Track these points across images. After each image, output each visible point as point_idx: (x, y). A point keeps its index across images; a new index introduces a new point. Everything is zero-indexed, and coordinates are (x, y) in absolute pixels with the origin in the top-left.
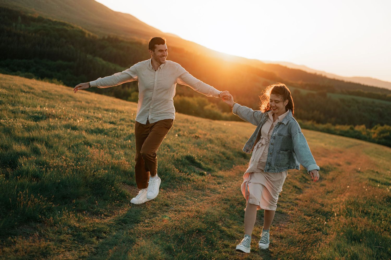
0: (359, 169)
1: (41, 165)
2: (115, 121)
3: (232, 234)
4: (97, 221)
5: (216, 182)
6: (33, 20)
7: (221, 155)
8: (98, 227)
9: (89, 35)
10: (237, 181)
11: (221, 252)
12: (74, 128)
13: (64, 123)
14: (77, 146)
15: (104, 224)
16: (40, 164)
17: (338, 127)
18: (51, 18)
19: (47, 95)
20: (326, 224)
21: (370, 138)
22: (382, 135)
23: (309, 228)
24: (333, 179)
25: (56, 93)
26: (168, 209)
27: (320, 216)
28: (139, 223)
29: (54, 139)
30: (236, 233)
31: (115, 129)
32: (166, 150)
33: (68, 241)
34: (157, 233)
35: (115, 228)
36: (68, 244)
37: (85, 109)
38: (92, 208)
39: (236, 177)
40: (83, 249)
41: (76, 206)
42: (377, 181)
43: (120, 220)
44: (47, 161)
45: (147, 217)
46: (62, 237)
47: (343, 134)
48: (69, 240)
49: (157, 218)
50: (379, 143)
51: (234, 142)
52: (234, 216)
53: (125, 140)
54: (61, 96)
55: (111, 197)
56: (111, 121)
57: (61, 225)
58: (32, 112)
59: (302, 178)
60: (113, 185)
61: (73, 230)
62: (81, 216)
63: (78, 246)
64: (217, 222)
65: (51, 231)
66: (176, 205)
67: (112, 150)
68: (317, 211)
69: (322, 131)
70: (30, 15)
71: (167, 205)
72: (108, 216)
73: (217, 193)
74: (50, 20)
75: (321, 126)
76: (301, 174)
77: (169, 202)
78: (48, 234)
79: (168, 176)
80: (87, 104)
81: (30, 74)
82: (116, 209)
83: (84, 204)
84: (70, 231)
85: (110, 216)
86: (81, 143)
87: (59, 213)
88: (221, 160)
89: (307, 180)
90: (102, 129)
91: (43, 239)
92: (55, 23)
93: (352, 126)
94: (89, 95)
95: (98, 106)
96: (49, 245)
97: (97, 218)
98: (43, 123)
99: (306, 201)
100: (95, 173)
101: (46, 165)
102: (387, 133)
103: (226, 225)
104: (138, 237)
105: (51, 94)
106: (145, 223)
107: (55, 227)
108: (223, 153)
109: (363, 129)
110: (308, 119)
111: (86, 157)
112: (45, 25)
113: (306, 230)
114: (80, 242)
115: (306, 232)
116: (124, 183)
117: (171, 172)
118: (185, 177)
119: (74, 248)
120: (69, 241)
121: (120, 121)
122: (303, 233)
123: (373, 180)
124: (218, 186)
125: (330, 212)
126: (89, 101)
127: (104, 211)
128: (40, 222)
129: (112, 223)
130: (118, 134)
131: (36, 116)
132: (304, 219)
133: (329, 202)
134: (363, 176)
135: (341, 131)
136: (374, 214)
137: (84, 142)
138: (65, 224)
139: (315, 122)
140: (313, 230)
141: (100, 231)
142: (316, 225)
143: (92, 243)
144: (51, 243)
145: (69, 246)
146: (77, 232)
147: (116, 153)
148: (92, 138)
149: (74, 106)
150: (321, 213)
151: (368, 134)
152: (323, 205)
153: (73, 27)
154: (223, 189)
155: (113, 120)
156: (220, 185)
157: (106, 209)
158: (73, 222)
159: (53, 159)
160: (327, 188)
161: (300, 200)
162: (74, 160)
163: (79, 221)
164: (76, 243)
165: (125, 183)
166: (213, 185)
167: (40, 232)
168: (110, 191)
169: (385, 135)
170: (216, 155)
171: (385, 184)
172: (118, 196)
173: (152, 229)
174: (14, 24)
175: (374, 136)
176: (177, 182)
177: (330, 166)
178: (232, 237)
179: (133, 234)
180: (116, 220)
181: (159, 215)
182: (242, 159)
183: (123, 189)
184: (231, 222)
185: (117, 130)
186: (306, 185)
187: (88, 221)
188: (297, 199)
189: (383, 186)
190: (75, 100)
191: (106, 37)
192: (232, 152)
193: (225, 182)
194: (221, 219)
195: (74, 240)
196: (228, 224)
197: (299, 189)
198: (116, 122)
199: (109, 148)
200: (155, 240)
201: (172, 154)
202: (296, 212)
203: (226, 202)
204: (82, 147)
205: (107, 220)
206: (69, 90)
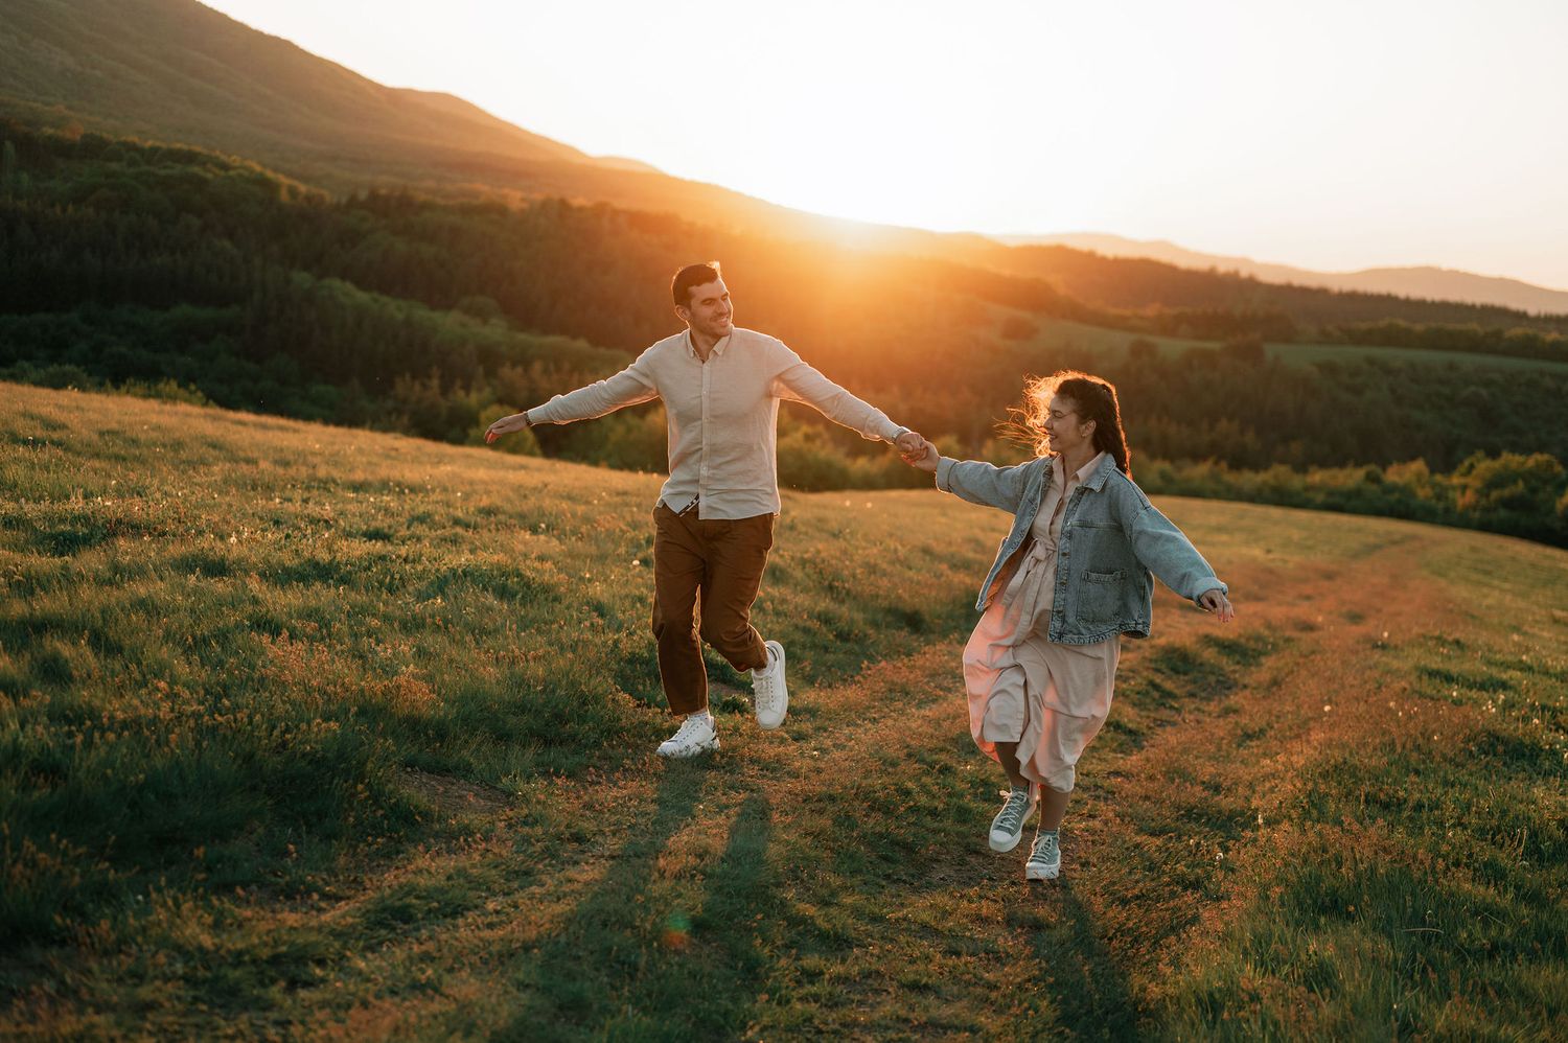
0: (1386, 634)
1: (70, 722)
2: (390, 527)
3: (839, 926)
4: (292, 919)
5: (787, 732)
6: (65, 150)
7: (815, 625)
8: (292, 944)
9: (293, 192)
10: (874, 721)
11: (788, 1002)
12: (216, 568)
13: (176, 550)
14: (223, 636)
15: (320, 929)
16: (66, 717)
17: (1317, 477)
18: (133, 138)
19: (119, 448)
20: (1221, 861)
21: (1447, 510)
22: (1495, 494)
23: (1153, 880)
24: (1275, 683)
25: (154, 435)
26: (583, 852)
27: (1199, 833)
28: (462, 915)
29: (129, 615)
30: (854, 924)
31: (382, 558)
32: (588, 623)
33: (167, 1005)
34: (527, 948)
35: (361, 944)
36: (171, 1019)
37: (268, 489)
38: (276, 875)
39: (874, 707)
40: (230, 1031)
41: (209, 869)
42: (1449, 679)
43: (384, 910)
44: (97, 703)
45: (496, 887)
46: (145, 993)
47: (1340, 503)
48: (176, 1002)
49: (534, 889)
50: (1485, 527)
51: (872, 569)
52: (851, 857)
53: (421, 597)
54: (178, 445)
55: (354, 827)
56: (374, 525)
57: (145, 947)
58: (49, 518)
59: (1150, 688)
60: (360, 778)
61: (192, 964)
62: (227, 905)
63: (209, 1023)
64: (778, 885)
65: (103, 972)
66: (614, 834)
67: (366, 642)
68: (1189, 811)
69: (1256, 497)
70: (49, 131)
71: (578, 838)
72: (338, 899)
73: (788, 773)
74: (130, 147)
75: (1249, 479)
76: (1145, 674)
77: (588, 826)
78: (91, 984)
79: (591, 724)
80: (280, 471)
81: (68, 368)
82: (372, 870)
83: (247, 860)
84: (179, 968)
85: (348, 898)
86: (239, 626)
87: (138, 902)
88: (814, 646)
89: (1170, 695)
90: (331, 562)
91: (70, 1005)
92: (153, 155)
93: (1372, 467)
94: (296, 431)
95: (322, 472)
96: (93, 1026)
97: (293, 910)
98: (91, 561)
99: (1151, 778)
100: (288, 736)
101: (88, 723)
102: (1515, 482)
103: (815, 895)
104: (451, 970)
105: (135, 442)
106: (485, 914)
107: (122, 957)
108: (826, 619)
109: (1419, 475)
110: (1197, 456)
111: (256, 676)
112: (114, 166)
113: (1136, 891)
114: (221, 1007)
115: (1138, 897)
116: (410, 764)
117: (604, 707)
118: (661, 724)
119: (194, 1031)
120: (173, 1006)
121: (408, 528)
122: (1124, 902)
123: (1433, 674)
124: (792, 748)
125: (1242, 814)
126: (291, 458)
127: (323, 880)
128: (63, 943)
129: (351, 925)
130: (392, 577)
131: (62, 533)
132: (1137, 846)
133: (1245, 774)
134: (1395, 664)
135: (1331, 494)
136: (1419, 807)
137: (250, 618)
138: (163, 942)
139: (1224, 465)
140: (1168, 885)
141: (301, 957)
142: (1181, 868)
143: (268, 1006)
144: (99, 1019)
145: (172, 1024)
146: (208, 968)
147: (384, 652)
148: (283, 601)
149: (225, 481)
150: (1209, 819)
151: (1440, 496)
152: (1217, 789)
153: (225, 167)
154: (812, 757)
155: (381, 522)
156: (802, 743)
157: (332, 872)
158: (196, 931)
159: (122, 696)
160: (1245, 720)
161: (1127, 776)
162: (207, 692)
163: (217, 926)
164: (203, 1012)
165: (412, 767)
166: (776, 744)
167: (63, 982)
168: (351, 805)
169: (1506, 492)
170: (796, 627)
171: (1482, 687)
172: (384, 816)
173: (513, 932)
175: (1463, 500)
176: (628, 746)
177: (1266, 633)
178: (837, 937)
179: (433, 959)
180: (368, 911)
181: (544, 877)
182: (903, 635)
183: (405, 792)
184: (835, 881)
185: (392, 561)
186: (1165, 714)
187: (254, 923)
188: (1117, 774)
189: (1474, 694)
190: (232, 455)
191: (363, 195)
192: (864, 610)
193: (825, 731)
194: (795, 875)
195: (196, 999)
196: (825, 892)
197: (1130, 732)
198: (392, 531)
199: (356, 636)
200: (521, 976)
201: (611, 636)
202: (1106, 823)
203: (821, 805)
204: (240, 639)
205: (331, 916)
206: (215, 419)
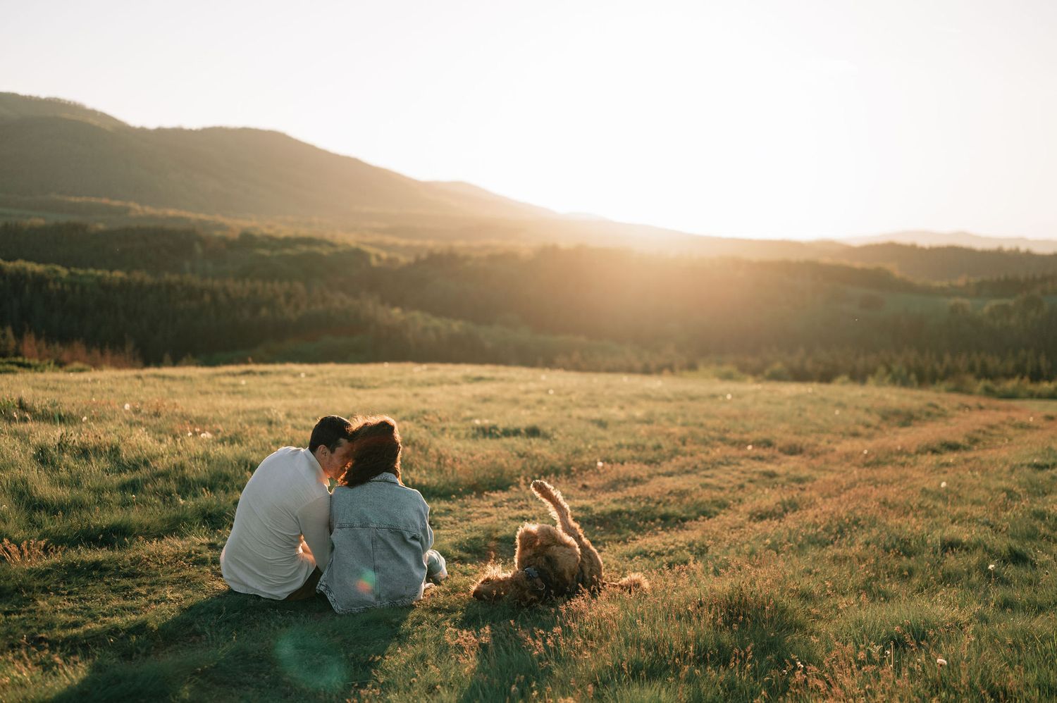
9: (378, 258)
18: (272, 232)
74: (271, 238)
75: (1046, 387)
112: (264, 252)
139: (1026, 379)
174: (187, 265)
191: (424, 256)
